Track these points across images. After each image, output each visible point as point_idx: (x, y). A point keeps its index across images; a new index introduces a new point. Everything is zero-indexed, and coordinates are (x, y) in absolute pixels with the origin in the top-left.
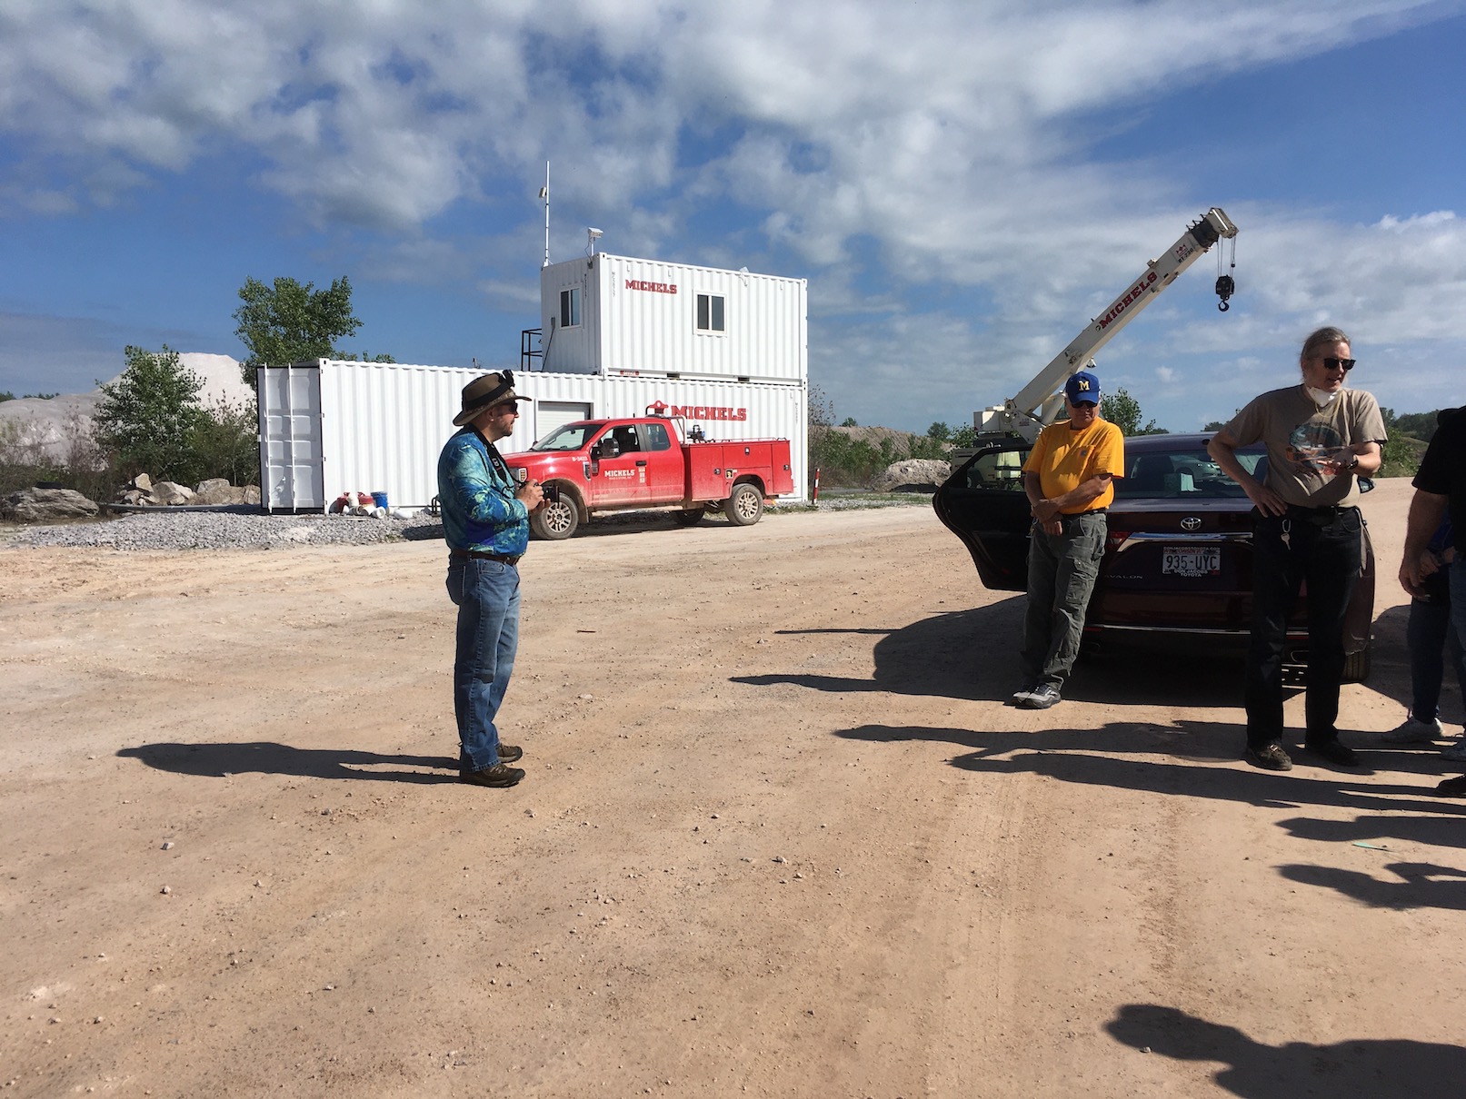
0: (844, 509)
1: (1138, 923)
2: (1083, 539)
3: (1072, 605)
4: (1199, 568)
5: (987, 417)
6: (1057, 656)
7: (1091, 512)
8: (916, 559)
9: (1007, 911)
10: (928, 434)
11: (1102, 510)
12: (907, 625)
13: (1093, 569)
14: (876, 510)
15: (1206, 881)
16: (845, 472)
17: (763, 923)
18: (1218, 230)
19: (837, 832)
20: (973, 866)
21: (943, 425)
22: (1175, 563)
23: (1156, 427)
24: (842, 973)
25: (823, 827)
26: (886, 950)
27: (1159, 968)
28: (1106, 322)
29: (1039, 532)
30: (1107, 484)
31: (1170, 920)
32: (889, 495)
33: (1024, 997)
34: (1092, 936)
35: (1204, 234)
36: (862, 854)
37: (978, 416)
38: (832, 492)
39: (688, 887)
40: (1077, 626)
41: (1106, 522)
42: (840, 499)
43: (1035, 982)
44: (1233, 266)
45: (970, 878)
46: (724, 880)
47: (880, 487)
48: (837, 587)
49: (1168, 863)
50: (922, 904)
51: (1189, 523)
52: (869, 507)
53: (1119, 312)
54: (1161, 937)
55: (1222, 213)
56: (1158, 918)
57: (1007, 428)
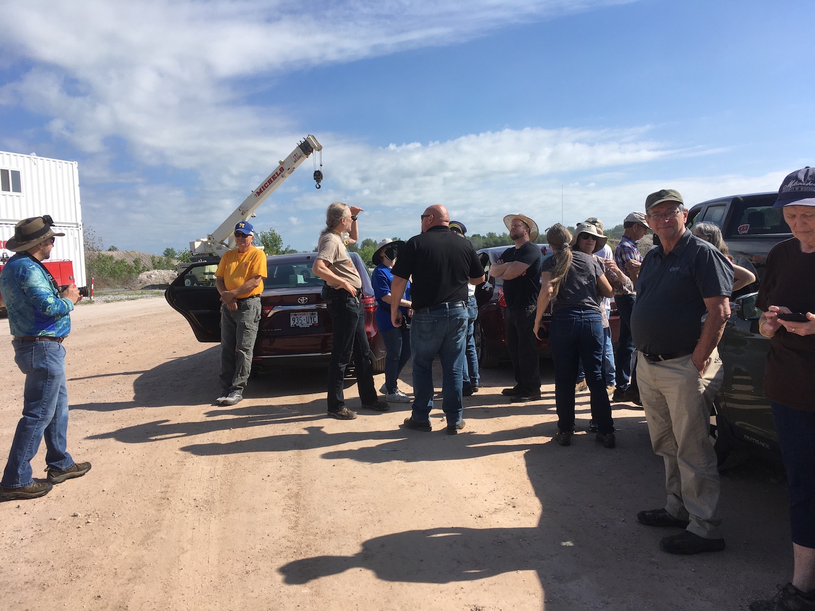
0: (112, 301)
1: (282, 508)
2: (249, 312)
3: (245, 347)
4: (308, 323)
5: (197, 245)
6: (239, 375)
7: (252, 297)
8: (158, 329)
9: (214, 516)
10: (163, 255)
11: (258, 296)
12: (154, 367)
13: (255, 327)
14: (133, 301)
15: (315, 480)
16: (112, 279)
17: (67, 553)
18: (312, 147)
19: (113, 492)
20: (195, 496)
21: (172, 249)
22: (296, 321)
23: (290, 249)
24: (118, 571)
25: (103, 491)
26: (144, 552)
27: (292, 528)
28: (259, 192)
29: (225, 309)
30: (260, 281)
31: (298, 503)
32: (140, 292)
33: (223, 559)
34: (259, 519)
35: (306, 148)
36: (129, 502)
37: (192, 244)
38: (104, 292)
39: (14, 542)
40: (249, 358)
41: (261, 302)
42: (109, 296)
43: (229, 550)
44: (321, 165)
45: (193, 503)
46: (40, 534)
47: (135, 287)
48: (109, 348)
49: (297, 475)
50: (165, 523)
51: (302, 300)
52: (128, 299)
53: (266, 187)
54: (293, 512)
55: (314, 138)
56: (292, 503)
57: (209, 251)
